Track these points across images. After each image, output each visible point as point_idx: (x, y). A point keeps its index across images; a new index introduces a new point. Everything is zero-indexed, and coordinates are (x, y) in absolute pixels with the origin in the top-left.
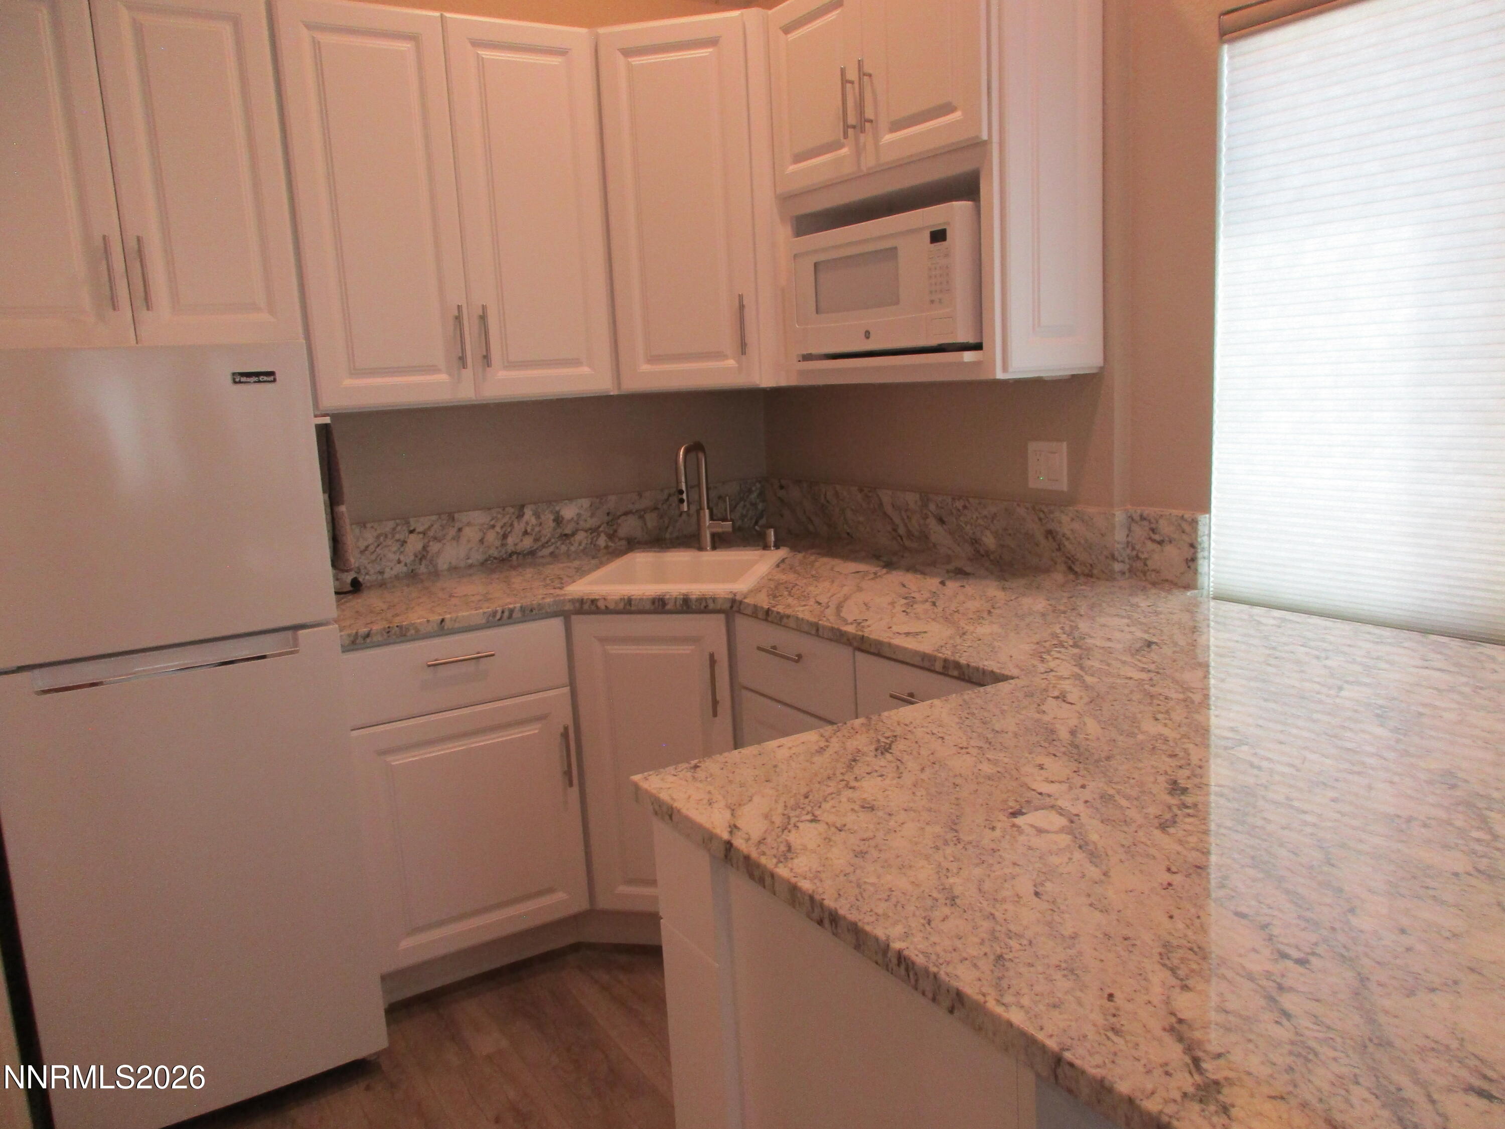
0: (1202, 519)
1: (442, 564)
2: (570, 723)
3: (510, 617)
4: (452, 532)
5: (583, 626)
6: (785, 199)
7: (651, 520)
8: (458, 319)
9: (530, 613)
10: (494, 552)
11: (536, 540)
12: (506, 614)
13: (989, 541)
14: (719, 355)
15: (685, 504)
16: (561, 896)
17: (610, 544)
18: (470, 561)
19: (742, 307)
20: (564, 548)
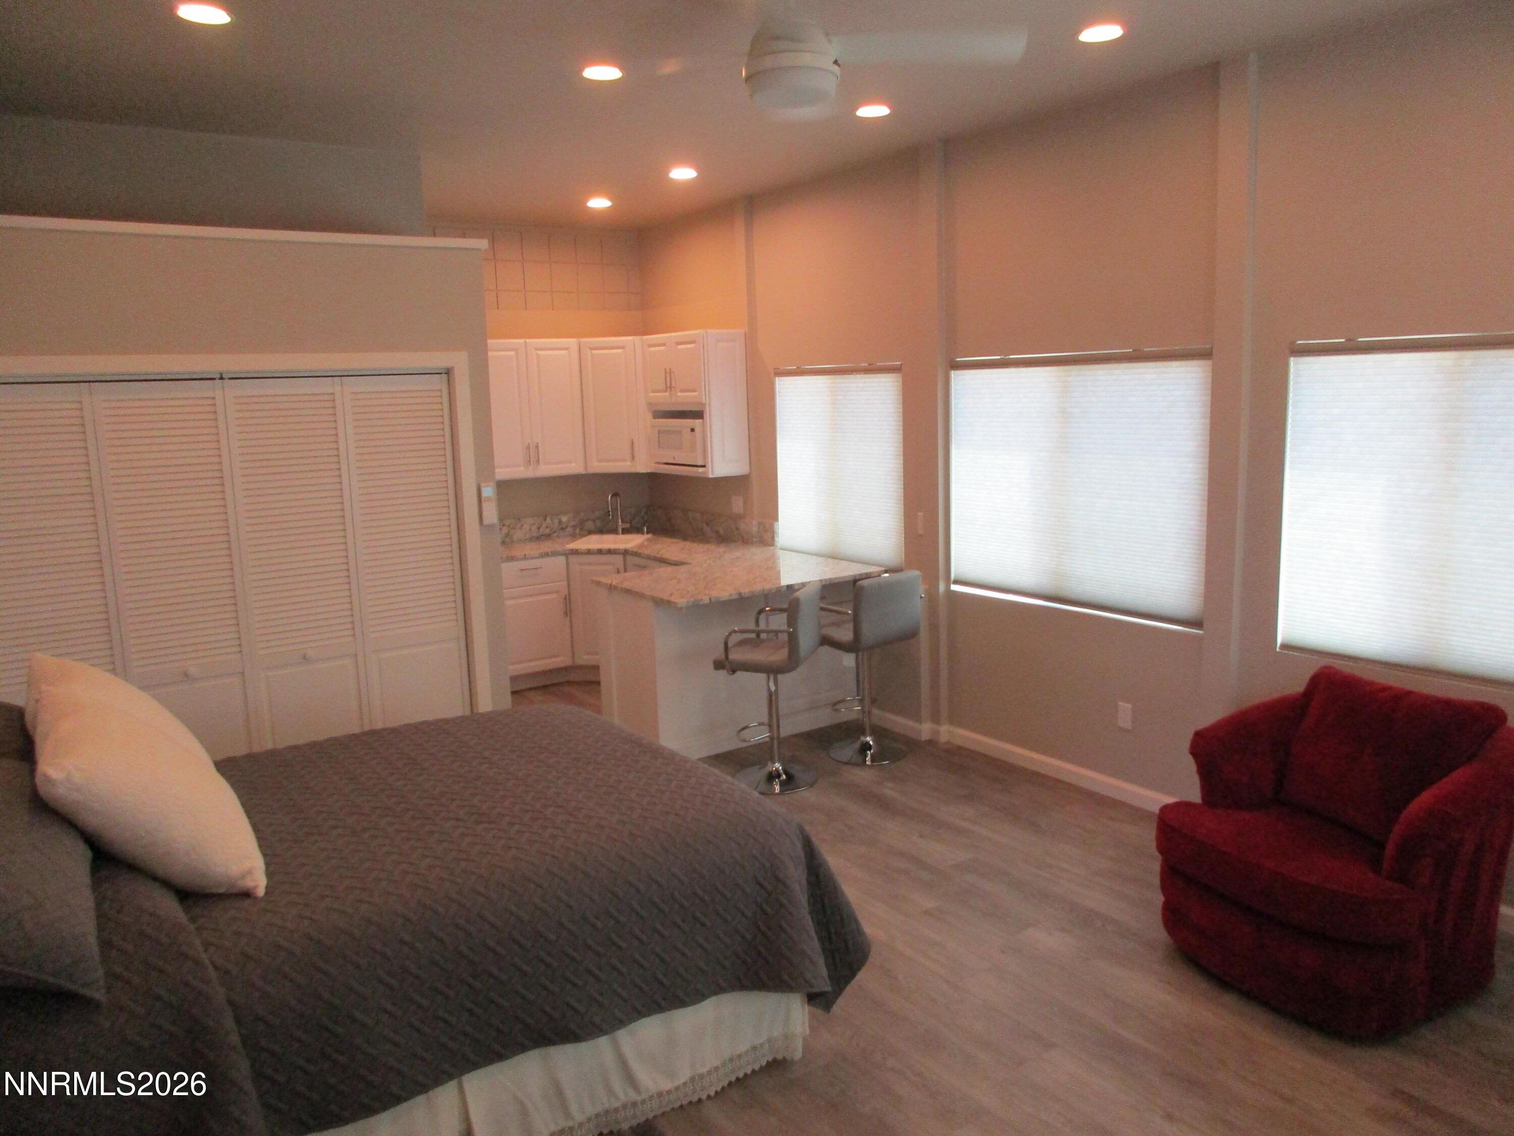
0: (776, 524)
1: (515, 538)
2: (567, 593)
3: (547, 555)
4: (519, 525)
5: (573, 559)
6: (650, 404)
7: (598, 523)
8: (528, 447)
9: (555, 554)
10: (534, 534)
11: (551, 530)
12: (546, 554)
13: (721, 532)
14: (625, 460)
15: (611, 516)
16: (562, 658)
17: (581, 532)
18: (526, 538)
19: (633, 443)
20: (562, 534)
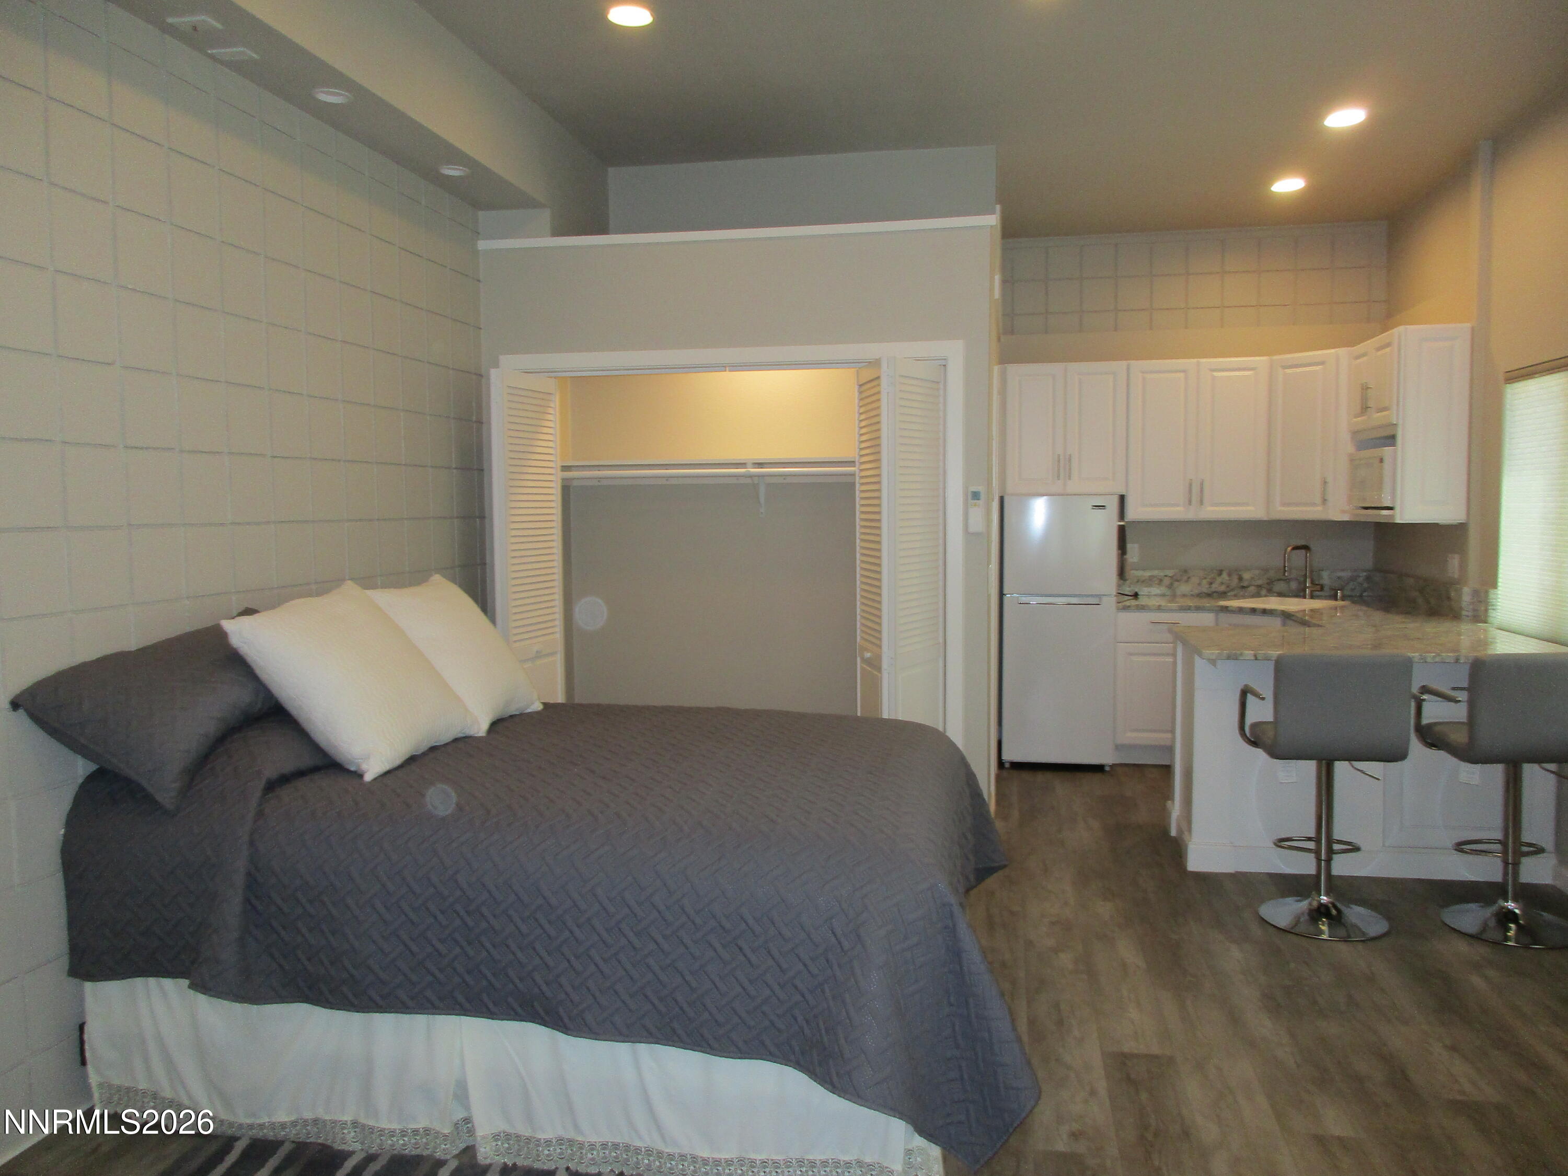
0: (1493, 593)
1: (1178, 592)
4: (1185, 578)
5: (1223, 617)
6: (1355, 433)
7: (1294, 585)
8: (1191, 485)
9: (1199, 609)
10: (1204, 590)
12: (1187, 608)
13: (1433, 602)
14: (1315, 504)
17: (1269, 594)
18: (1192, 593)
19: (1325, 483)
20: (1242, 593)
